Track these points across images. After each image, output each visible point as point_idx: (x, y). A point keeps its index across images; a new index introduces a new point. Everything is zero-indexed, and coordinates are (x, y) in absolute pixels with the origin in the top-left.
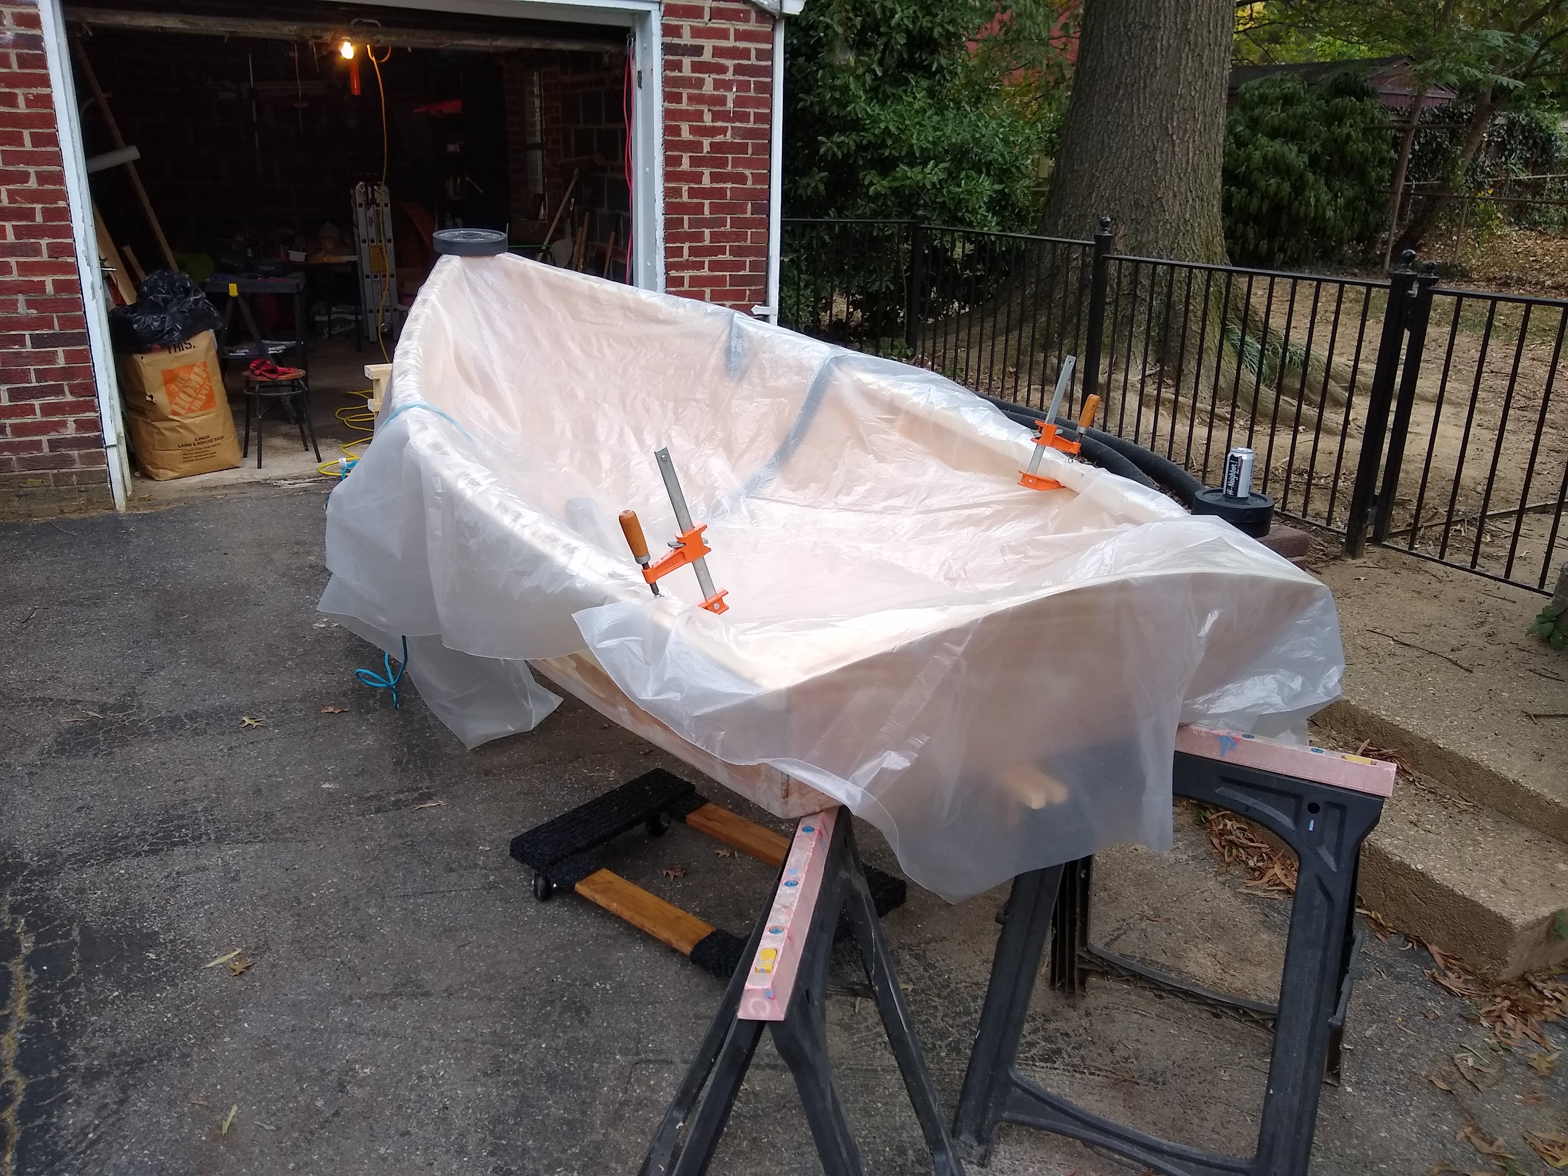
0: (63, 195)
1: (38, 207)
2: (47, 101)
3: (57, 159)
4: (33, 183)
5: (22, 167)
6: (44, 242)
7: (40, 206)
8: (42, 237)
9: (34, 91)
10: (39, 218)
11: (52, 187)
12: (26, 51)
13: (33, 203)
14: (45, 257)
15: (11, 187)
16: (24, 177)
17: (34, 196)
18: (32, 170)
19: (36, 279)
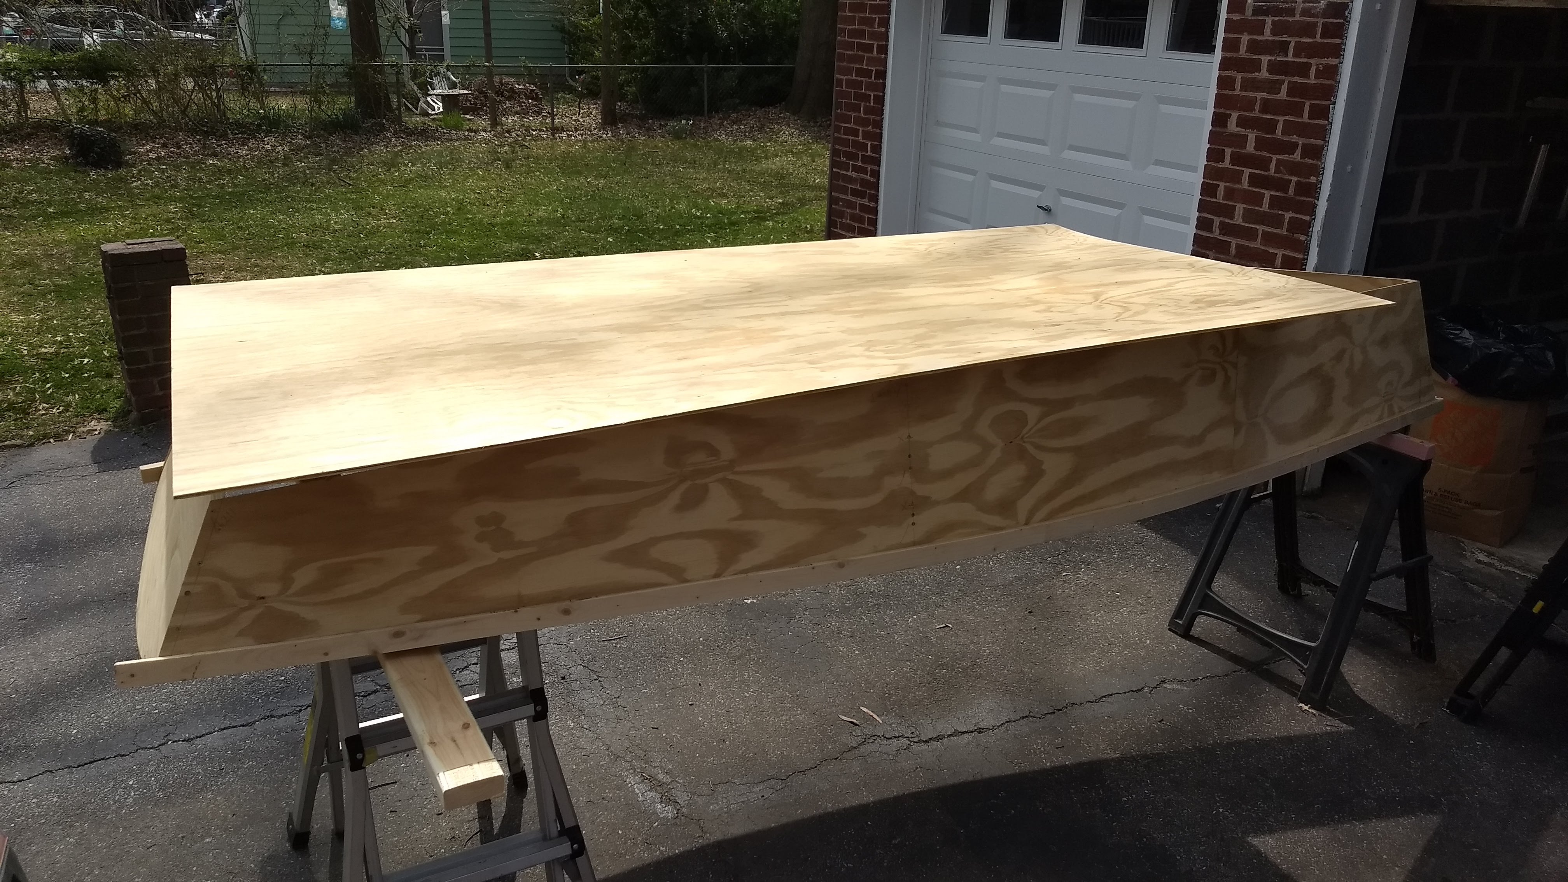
0: (1318, 172)
1: (1294, 179)
2: (1332, 72)
3: (1323, 133)
4: (1297, 156)
5: (1295, 138)
6: (1288, 215)
7: (1296, 179)
8: (1287, 211)
9: (1326, 61)
10: (1291, 191)
11: (1311, 161)
12: (1331, 20)
13: (1291, 175)
14: (1284, 232)
15: (1281, 157)
16: (1291, 148)
17: (1294, 168)
18: (1301, 141)
19: (1271, 250)
